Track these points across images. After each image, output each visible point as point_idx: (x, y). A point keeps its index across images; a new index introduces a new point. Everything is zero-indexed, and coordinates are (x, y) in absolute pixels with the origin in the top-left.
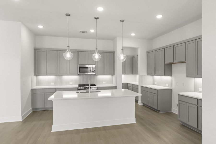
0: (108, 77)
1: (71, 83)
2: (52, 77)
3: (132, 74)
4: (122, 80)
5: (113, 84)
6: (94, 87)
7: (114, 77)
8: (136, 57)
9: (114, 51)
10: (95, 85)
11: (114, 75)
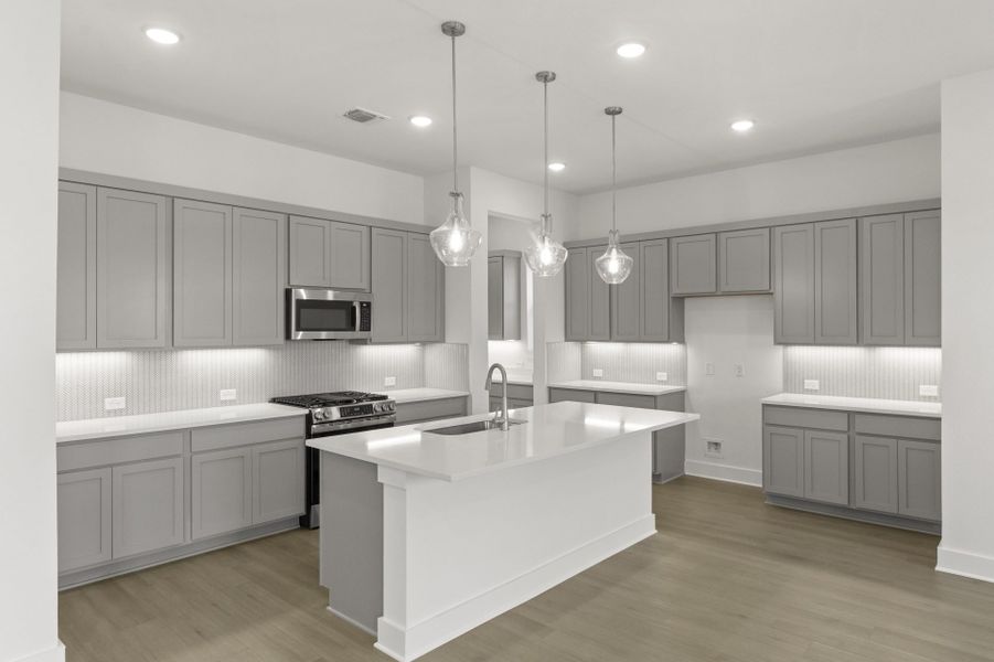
1: (228, 394)
5: (423, 385)
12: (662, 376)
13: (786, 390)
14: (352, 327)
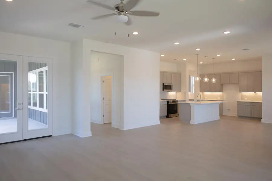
12: (219, 98)
13: (241, 100)
14: (170, 89)
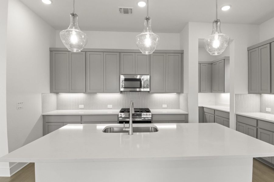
0: (172, 96)
1: (110, 106)
2: (80, 96)
3: (211, 92)
4: (199, 102)
5: (179, 108)
6: (147, 115)
7: (182, 96)
8: (219, 62)
9: (183, 50)
10: (148, 111)
11: (183, 93)
